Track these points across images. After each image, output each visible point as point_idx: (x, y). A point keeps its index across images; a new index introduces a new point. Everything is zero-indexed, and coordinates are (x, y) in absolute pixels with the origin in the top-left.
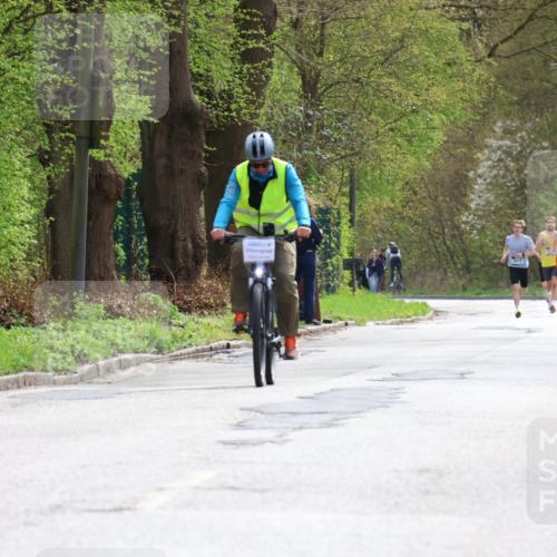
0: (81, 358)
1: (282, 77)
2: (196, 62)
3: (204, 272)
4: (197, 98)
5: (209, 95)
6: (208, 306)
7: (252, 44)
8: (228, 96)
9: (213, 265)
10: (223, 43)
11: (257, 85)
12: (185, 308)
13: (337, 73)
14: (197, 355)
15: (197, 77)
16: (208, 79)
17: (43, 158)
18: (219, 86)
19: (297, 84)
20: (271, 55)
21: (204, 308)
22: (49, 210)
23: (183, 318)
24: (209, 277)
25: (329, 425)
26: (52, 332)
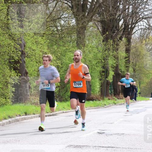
0: (105, 105)
1: (131, 69)
2: (120, 68)
3: (121, 94)
4: (120, 72)
5: (121, 72)
6: (121, 98)
7: (127, 65)
8: (124, 72)
9: (122, 93)
10: (123, 65)
11: (128, 71)
12: (118, 99)
13: (138, 69)
14: (120, 105)
15: (120, 69)
16: (121, 70)
17: (100, 80)
18: (123, 70)
19: (133, 70)
20: (129, 67)
21: (121, 99)
22: (101, 86)
23: (118, 100)
24: (121, 95)
25: (138, 113)
26: (101, 102)
